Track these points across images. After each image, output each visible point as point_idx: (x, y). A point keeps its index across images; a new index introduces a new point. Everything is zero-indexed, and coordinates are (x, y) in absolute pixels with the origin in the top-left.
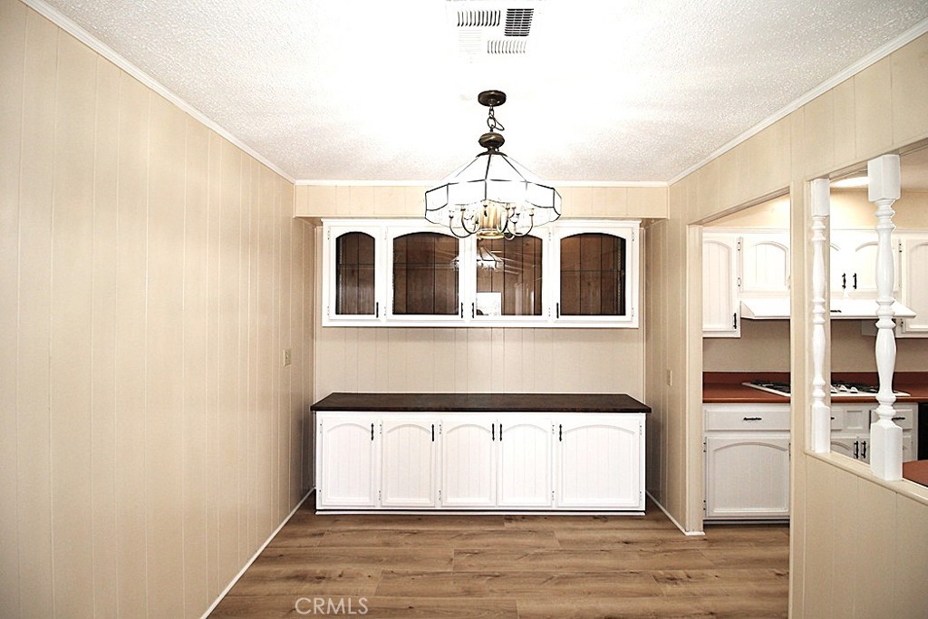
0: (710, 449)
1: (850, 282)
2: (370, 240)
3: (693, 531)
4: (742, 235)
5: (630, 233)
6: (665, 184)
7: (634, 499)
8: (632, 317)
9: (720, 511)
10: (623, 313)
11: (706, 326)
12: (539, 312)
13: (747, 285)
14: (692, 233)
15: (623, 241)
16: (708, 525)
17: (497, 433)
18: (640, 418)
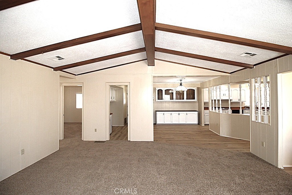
0: (205, 115)
1: (224, 95)
2: (162, 90)
3: (203, 125)
5: (195, 89)
6: (199, 83)
7: (196, 122)
8: (196, 100)
10: (195, 99)
11: (204, 101)
12: (184, 99)
14: (202, 89)
15: (194, 90)
16: (205, 125)
17: (179, 114)
18: (197, 112)
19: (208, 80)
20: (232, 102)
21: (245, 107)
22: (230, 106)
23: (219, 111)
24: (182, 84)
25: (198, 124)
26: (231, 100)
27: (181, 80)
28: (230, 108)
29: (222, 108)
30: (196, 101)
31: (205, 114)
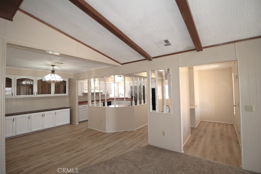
0: (79, 112)
3: (77, 124)
4: (83, 81)
6: (72, 73)
9: (81, 120)
11: (79, 95)
13: (84, 88)
15: (66, 81)
16: (79, 122)
17: (43, 116)
18: (69, 109)
19: (88, 70)
20: (102, 94)
21: (111, 99)
22: (100, 99)
23: (93, 104)
24: (54, 71)
25: (70, 124)
26: (101, 93)
27: (53, 66)
28: (100, 101)
29: (96, 101)
30: (68, 95)
31: (79, 110)
